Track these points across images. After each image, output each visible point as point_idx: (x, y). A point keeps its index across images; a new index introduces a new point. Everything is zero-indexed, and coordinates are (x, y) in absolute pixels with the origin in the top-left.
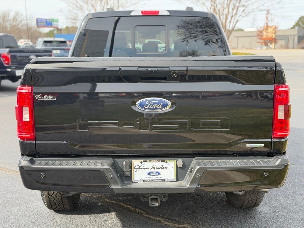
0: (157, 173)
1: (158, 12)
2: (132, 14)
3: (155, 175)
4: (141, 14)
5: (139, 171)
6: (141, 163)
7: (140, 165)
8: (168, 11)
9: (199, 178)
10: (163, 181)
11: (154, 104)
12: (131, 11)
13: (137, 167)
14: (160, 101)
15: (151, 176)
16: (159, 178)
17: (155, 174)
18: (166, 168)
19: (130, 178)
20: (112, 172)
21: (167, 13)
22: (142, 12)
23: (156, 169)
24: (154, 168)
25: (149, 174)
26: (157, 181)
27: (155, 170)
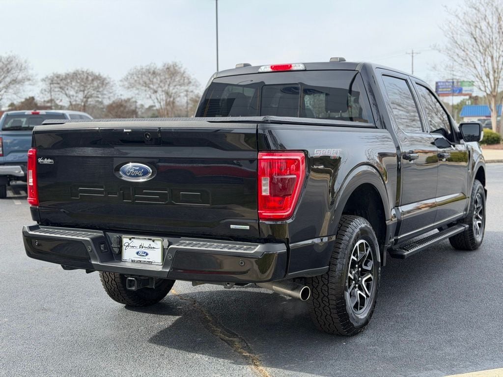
0: (145, 253)
1: (291, 66)
2: (260, 70)
3: (143, 256)
4: (270, 70)
5: (129, 249)
6: (130, 239)
7: (130, 242)
8: (304, 64)
9: (171, 260)
10: (150, 263)
11: (135, 170)
12: (259, 67)
13: (127, 244)
14: (141, 168)
15: (140, 257)
16: (146, 259)
17: (143, 254)
18: (154, 248)
19: (119, 256)
20: (91, 246)
21: (302, 67)
22: (271, 67)
23: (144, 248)
24: (143, 247)
25: (137, 253)
26: (144, 263)
27: (144, 250)
